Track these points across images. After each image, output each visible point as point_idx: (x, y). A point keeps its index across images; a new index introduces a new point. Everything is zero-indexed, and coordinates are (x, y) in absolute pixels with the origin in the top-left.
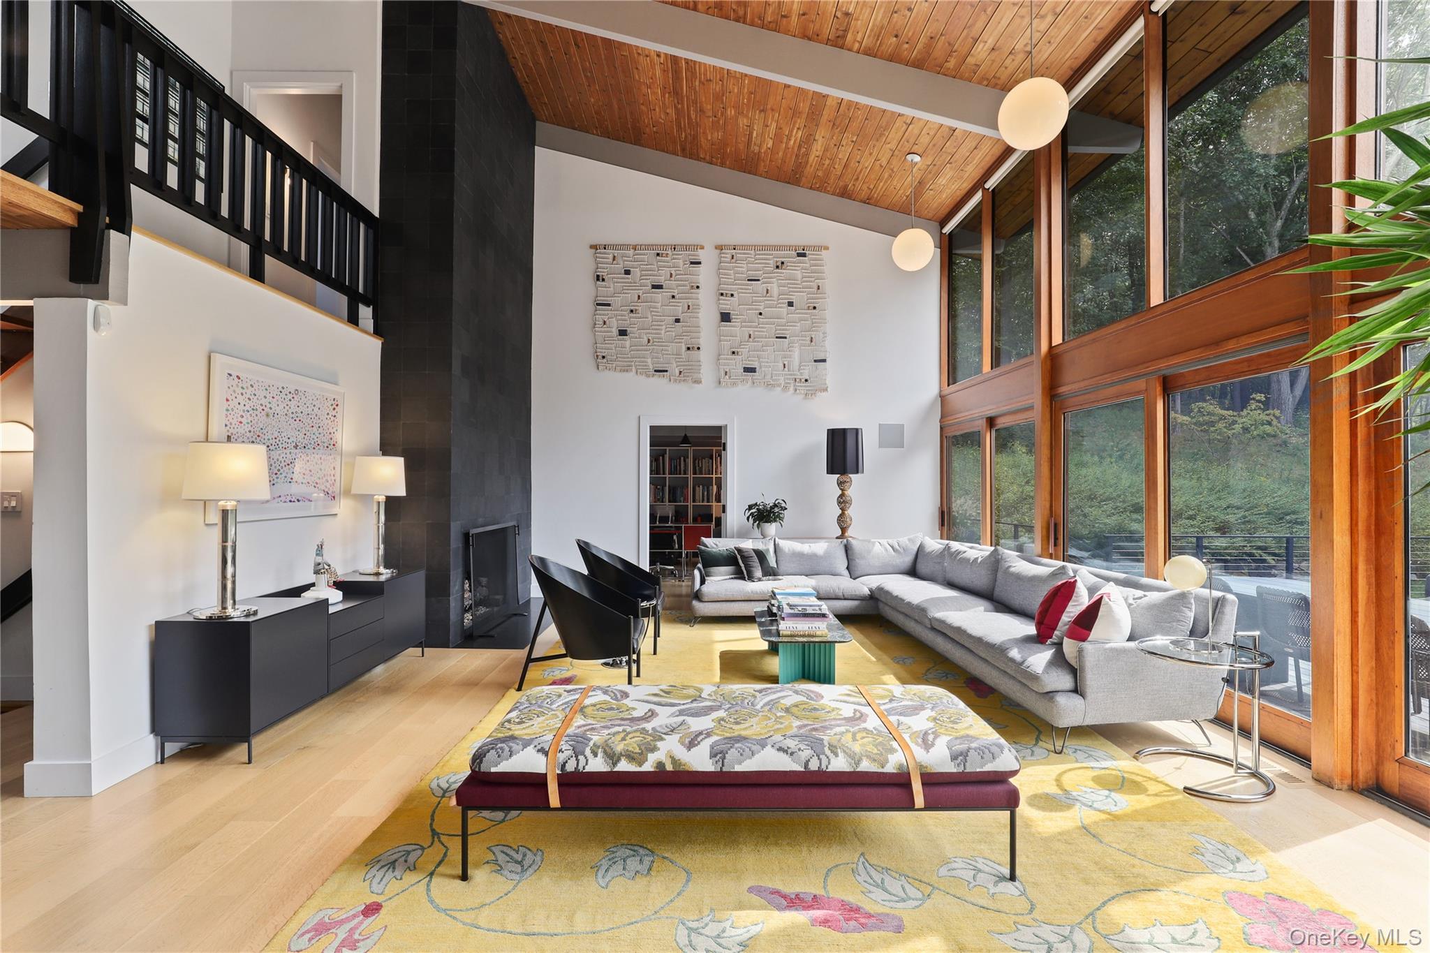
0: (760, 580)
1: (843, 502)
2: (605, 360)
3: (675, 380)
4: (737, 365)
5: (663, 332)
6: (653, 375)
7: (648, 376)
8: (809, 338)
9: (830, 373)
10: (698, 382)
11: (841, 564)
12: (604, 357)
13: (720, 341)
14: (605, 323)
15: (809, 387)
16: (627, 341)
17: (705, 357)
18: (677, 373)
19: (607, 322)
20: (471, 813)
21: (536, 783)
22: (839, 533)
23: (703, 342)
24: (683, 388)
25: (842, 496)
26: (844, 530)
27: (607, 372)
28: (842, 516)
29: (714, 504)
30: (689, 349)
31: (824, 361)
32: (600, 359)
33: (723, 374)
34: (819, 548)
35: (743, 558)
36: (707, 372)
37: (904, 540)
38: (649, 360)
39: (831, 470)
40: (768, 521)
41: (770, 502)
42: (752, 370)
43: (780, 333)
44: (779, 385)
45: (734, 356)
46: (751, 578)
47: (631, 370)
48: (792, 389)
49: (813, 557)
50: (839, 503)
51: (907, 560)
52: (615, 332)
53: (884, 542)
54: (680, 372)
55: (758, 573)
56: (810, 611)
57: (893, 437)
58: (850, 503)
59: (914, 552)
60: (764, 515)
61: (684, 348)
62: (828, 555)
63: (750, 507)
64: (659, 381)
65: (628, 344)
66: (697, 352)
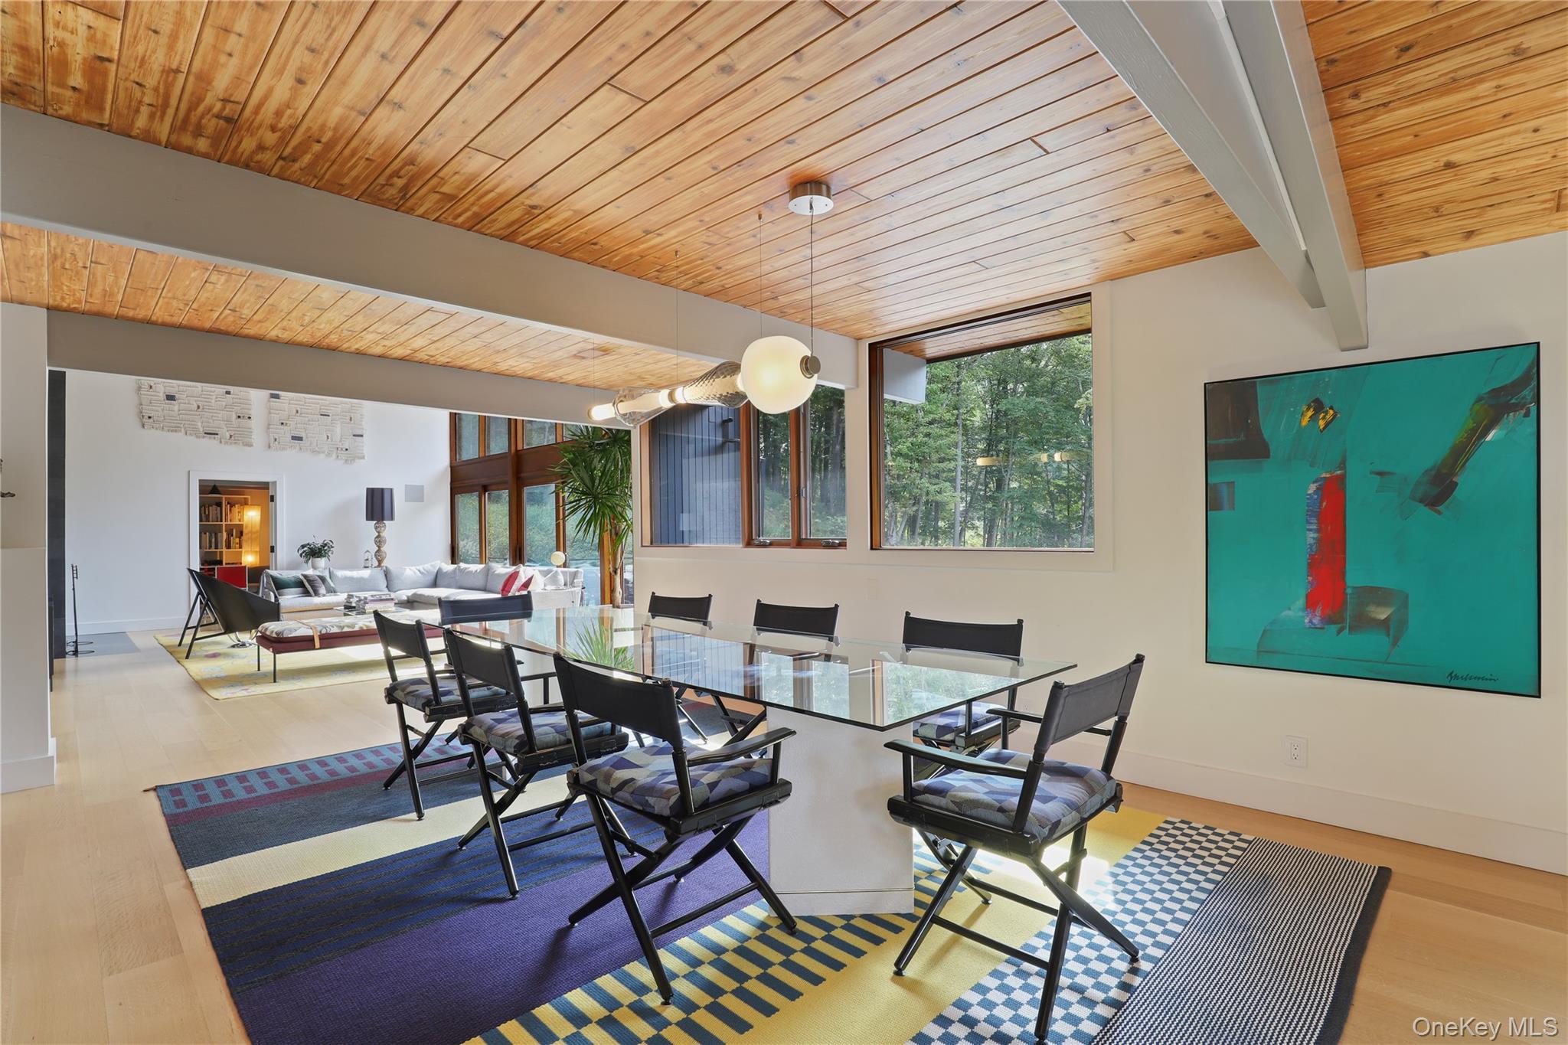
0: (324, 595)
1: (379, 541)
2: (151, 420)
3: (226, 443)
4: (285, 434)
5: (213, 401)
6: (204, 437)
7: (198, 437)
8: (348, 418)
9: (367, 445)
10: (250, 445)
11: (383, 584)
12: (150, 417)
13: (270, 413)
14: (151, 387)
15: (349, 455)
16: (175, 406)
17: (257, 425)
18: (228, 436)
19: (153, 387)
20: (277, 655)
21: (311, 639)
22: (377, 564)
23: (253, 413)
24: (232, 449)
25: (378, 536)
26: (380, 562)
27: (153, 430)
28: (379, 551)
29: (224, 550)
30: (239, 417)
31: (362, 436)
32: (145, 419)
33: (273, 440)
34: (366, 573)
35: (309, 581)
36: (258, 437)
37: (428, 566)
38: (199, 424)
39: (370, 516)
40: (320, 556)
41: (319, 542)
42: (300, 439)
43: (324, 412)
44: (323, 452)
45: (282, 427)
46: (316, 593)
47: (180, 431)
48: (334, 456)
49: (360, 580)
50: (376, 542)
51: (431, 578)
52: (162, 397)
53: (413, 568)
54: (231, 436)
55: (322, 590)
56: (384, 597)
57: (416, 494)
58: (385, 542)
59: (435, 574)
60: (314, 552)
61: (234, 416)
62: (371, 578)
63: (303, 546)
64: (208, 442)
65: (176, 408)
66: (249, 421)
